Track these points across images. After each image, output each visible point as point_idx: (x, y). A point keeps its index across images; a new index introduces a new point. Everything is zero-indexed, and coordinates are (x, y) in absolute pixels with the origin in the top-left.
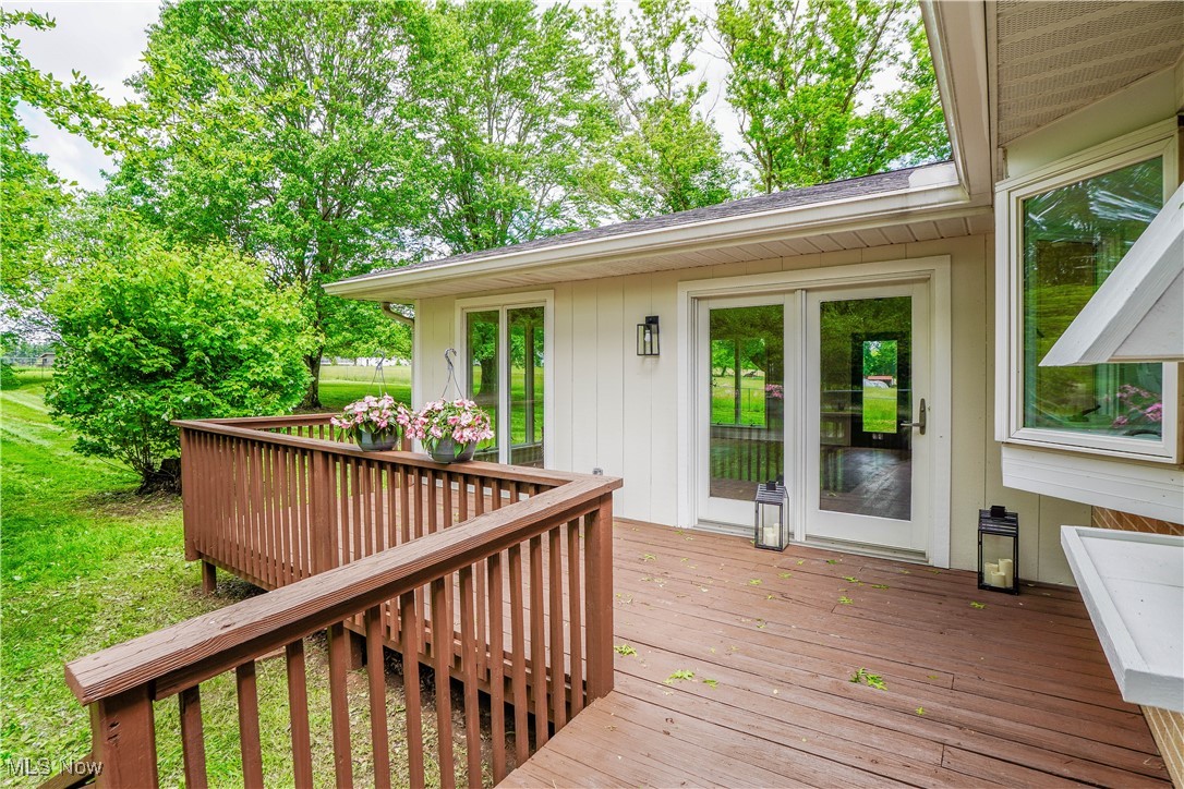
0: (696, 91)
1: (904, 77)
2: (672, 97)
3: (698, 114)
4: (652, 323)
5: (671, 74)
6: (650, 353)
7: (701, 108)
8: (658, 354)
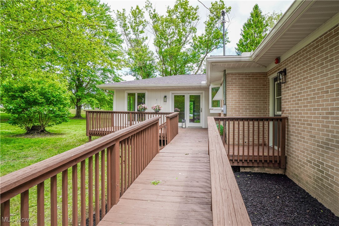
0: (145, 38)
1: (191, 46)
2: (139, 39)
3: (145, 44)
4: (165, 97)
5: (139, 33)
6: (165, 101)
7: (146, 43)
8: (166, 102)
